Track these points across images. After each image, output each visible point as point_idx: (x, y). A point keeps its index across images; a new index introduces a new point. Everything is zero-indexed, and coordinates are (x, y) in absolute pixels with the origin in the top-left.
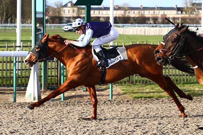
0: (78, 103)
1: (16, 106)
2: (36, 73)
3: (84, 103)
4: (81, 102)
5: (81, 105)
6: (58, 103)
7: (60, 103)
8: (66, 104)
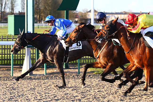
0: (55, 77)
1: (11, 79)
2: (28, 56)
3: (59, 77)
4: (57, 76)
5: (56, 78)
6: (41, 77)
7: (42, 77)
8: (46, 78)
